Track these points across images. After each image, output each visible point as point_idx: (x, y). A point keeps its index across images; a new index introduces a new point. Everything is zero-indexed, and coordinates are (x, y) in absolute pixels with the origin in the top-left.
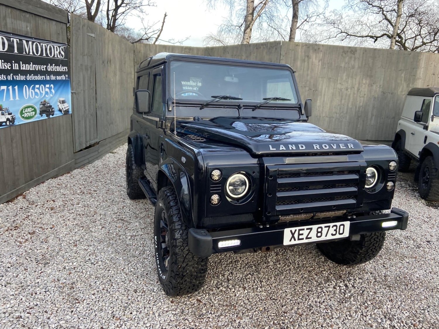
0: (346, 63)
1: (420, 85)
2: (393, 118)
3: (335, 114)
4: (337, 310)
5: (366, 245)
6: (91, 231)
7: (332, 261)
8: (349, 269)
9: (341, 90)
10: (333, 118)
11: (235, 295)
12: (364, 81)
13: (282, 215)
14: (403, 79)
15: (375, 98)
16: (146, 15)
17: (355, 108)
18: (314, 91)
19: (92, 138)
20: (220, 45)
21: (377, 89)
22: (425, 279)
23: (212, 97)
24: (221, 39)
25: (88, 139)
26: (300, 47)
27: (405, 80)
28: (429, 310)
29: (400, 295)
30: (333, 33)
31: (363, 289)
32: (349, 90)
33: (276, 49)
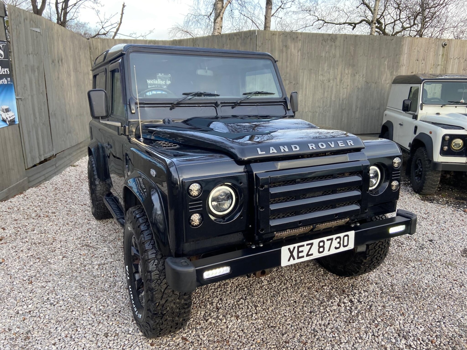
0: (327, 52)
1: (404, 72)
2: (378, 109)
3: (319, 108)
4: (345, 332)
5: (370, 254)
6: (50, 263)
7: (332, 274)
8: (352, 281)
9: (323, 82)
10: (317, 112)
11: (227, 327)
12: (347, 71)
13: (277, 231)
14: (386, 66)
15: (358, 88)
16: (102, 6)
17: (338, 100)
18: (294, 84)
19: (47, 150)
20: (188, 37)
21: (360, 80)
22: (435, 285)
23: (183, 94)
24: (189, 31)
25: (42, 152)
26: (277, 36)
27: (388, 68)
28: (444, 321)
29: (411, 307)
30: (309, 21)
31: (370, 303)
32: (331, 81)
33: (251, 39)
